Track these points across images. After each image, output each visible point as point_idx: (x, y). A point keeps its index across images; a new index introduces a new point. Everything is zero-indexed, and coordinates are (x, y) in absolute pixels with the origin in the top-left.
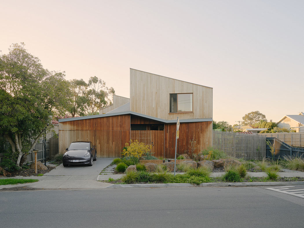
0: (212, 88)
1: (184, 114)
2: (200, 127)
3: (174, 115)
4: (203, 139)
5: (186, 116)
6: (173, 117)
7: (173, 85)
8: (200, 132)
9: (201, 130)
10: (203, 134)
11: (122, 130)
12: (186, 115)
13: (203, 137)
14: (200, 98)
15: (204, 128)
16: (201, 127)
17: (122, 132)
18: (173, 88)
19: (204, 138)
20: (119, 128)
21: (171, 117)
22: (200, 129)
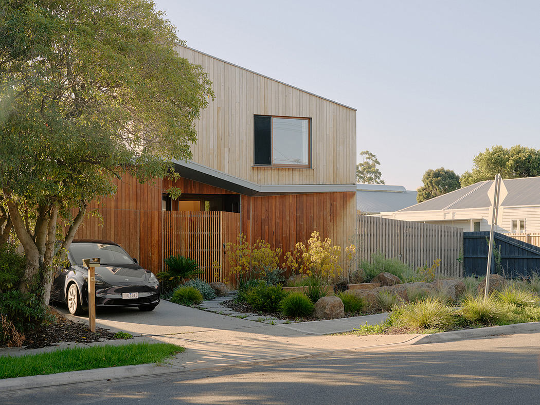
0: (356, 110)
1: (291, 172)
2: (328, 206)
3: (266, 171)
4: (335, 235)
5: (294, 177)
6: (263, 176)
7: (263, 94)
8: (329, 218)
9: (332, 213)
10: (336, 223)
11: (142, 210)
12: (294, 172)
13: (335, 231)
14: (328, 133)
15: (338, 208)
16: (331, 205)
17: (142, 215)
18: (263, 102)
19: (337, 232)
20: (135, 203)
21: (259, 177)
22: (328, 210)
